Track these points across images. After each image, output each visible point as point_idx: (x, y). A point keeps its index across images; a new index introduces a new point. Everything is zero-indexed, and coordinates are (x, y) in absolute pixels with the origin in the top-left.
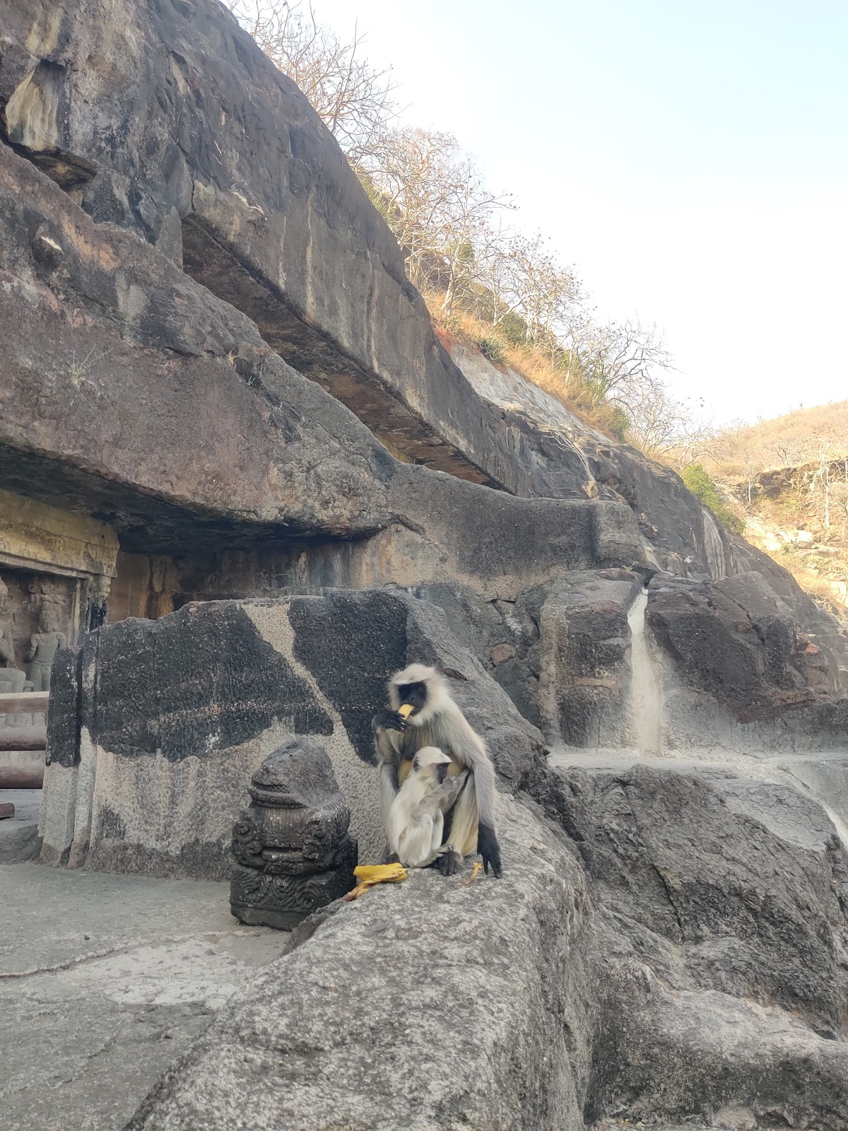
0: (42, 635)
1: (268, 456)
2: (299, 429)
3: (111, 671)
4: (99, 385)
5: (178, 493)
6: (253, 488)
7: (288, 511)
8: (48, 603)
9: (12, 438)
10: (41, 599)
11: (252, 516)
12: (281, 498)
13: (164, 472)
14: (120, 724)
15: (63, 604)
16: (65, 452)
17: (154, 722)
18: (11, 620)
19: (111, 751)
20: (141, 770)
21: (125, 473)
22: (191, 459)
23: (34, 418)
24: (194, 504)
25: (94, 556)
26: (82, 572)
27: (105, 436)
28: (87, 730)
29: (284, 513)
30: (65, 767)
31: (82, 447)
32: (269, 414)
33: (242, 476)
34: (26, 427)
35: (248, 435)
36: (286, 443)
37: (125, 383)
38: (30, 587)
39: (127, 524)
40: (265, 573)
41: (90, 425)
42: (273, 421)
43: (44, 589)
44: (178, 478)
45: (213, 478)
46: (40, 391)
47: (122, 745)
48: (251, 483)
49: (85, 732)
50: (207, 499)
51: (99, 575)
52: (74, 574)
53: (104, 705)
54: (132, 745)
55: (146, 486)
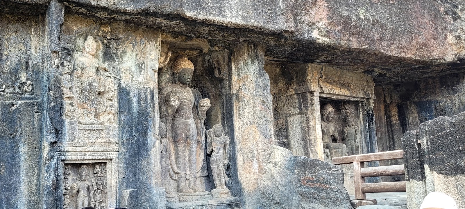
0: (348, 128)
1: (446, 30)
2: (459, 13)
3: (435, 140)
4: (371, 15)
5: (408, 56)
6: (441, 47)
7: (459, 55)
8: (349, 114)
9: (343, 46)
10: (346, 112)
11: (442, 61)
12: (455, 49)
13: (401, 48)
14: (443, 162)
15: (354, 113)
16: (363, 47)
17: (461, 161)
18: (334, 122)
19: (441, 174)
20: (458, 182)
21: (386, 52)
22: (412, 40)
23: (350, 36)
24: (415, 60)
25: (365, 90)
26: (362, 98)
27: (377, 37)
28: (427, 165)
29: (457, 57)
30: (417, 181)
31: (368, 44)
32: (443, 9)
33: (435, 42)
34: (347, 40)
35: (435, 22)
36: (454, 21)
37: (379, 11)
38: (340, 107)
39: (378, 74)
40: (445, 88)
41: (370, 33)
42: (446, 12)
43: (346, 107)
44: (408, 49)
45: (423, 46)
46: (351, 24)
47: (446, 171)
48: (440, 45)
49: (426, 166)
50: (421, 57)
51: (369, 98)
52: (359, 99)
53: (434, 155)
54: (451, 171)
55: (395, 55)
